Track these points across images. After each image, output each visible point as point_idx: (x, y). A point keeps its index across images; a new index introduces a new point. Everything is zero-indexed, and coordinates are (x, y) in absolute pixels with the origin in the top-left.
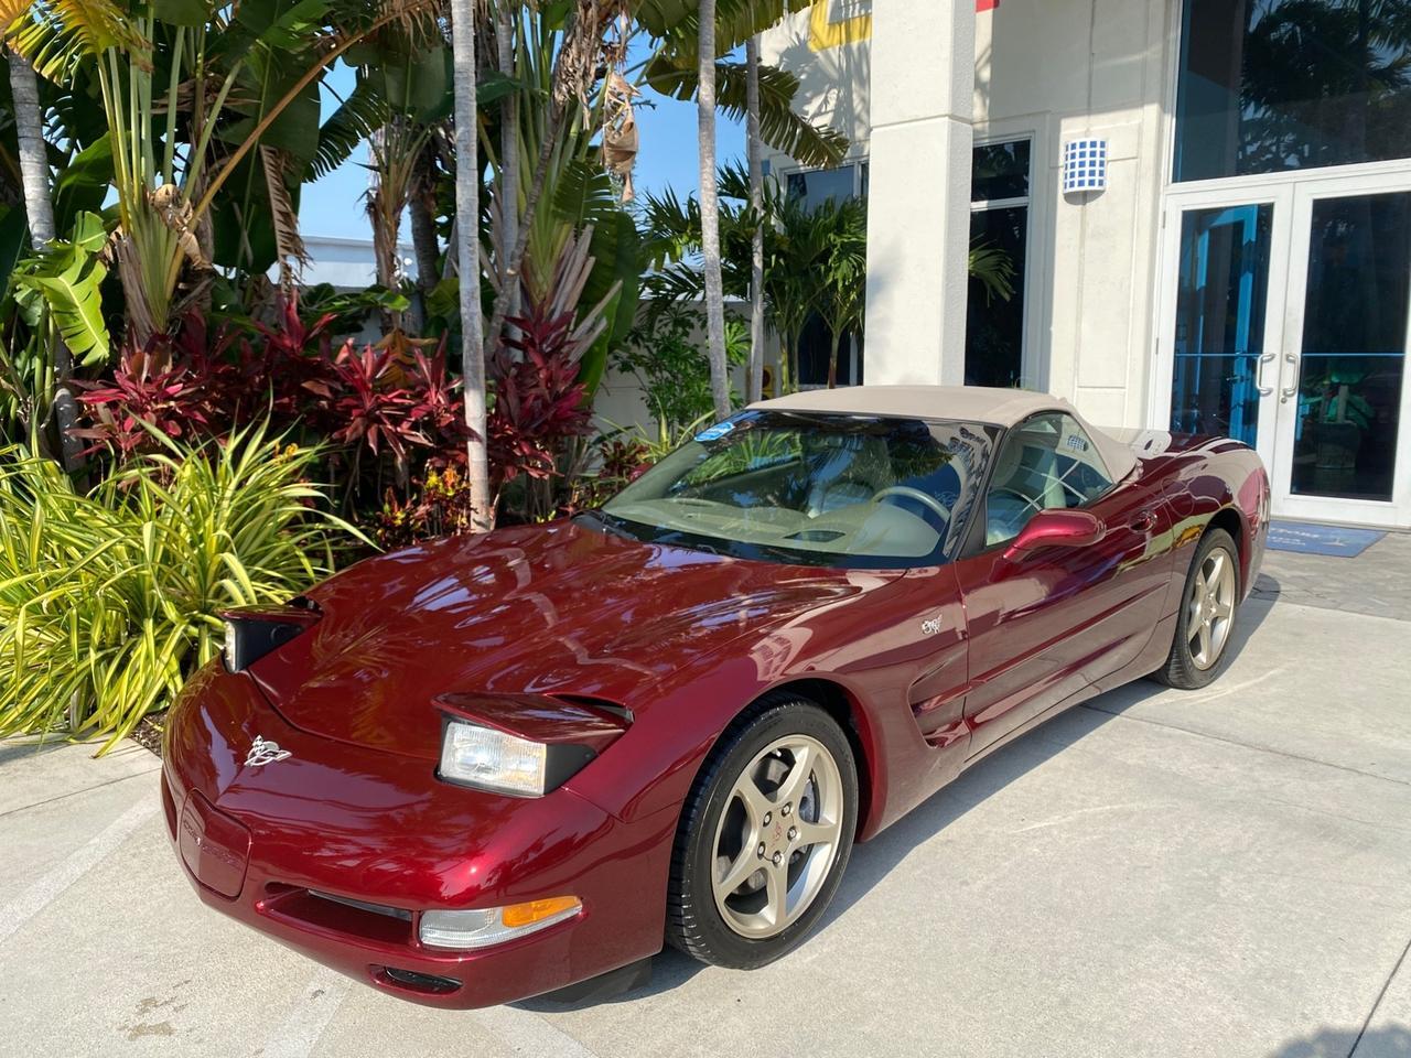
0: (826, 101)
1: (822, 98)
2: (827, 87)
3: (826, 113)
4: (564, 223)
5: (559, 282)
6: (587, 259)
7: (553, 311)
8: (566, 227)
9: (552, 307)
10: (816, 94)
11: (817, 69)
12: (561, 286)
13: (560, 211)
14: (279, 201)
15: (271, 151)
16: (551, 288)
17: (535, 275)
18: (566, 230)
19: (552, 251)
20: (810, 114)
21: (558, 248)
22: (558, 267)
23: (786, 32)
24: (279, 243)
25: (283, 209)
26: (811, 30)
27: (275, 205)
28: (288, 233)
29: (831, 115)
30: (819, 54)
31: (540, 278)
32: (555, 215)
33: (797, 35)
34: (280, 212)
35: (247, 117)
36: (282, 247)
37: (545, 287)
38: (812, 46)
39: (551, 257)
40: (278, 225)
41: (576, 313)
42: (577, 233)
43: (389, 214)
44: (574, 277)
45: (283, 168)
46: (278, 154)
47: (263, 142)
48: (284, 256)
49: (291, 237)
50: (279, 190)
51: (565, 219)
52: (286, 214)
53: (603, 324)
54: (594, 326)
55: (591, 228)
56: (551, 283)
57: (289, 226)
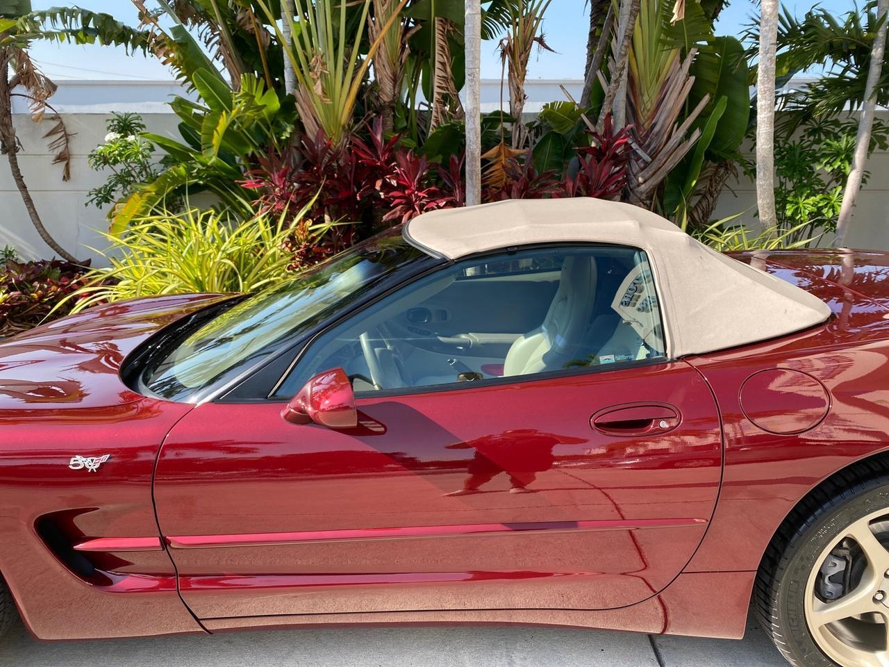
4: (671, 49)
5: (662, 100)
6: (687, 79)
7: (655, 125)
8: (673, 51)
9: (654, 121)
12: (664, 102)
13: (668, 39)
14: (442, 55)
15: (442, 21)
16: (654, 106)
17: (642, 95)
18: (674, 54)
19: (659, 75)
21: (664, 72)
22: (663, 87)
24: (436, 84)
25: (441, 59)
27: (438, 58)
28: (443, 77)
31: (646, 98)
32: (664, 43)
34: (440, 62)
36: (438, 87)
37: (649, 106)
39: (657, 81)
40: (437, 72)
41: (676, 126)
42: (683, 57)
43: (516, 55)
44: (675, 95)
45: (448, 31)
46: (444, 21)
47: (435, 15)
48: (438, 93)
49: (445, 79)
50: (442, 47)
51: (672, 45)
52: (443, 64)
53: (696, 134)
54: (688, 135)
55: (694, 51)
56: (655, 101)
57: (445, 71)
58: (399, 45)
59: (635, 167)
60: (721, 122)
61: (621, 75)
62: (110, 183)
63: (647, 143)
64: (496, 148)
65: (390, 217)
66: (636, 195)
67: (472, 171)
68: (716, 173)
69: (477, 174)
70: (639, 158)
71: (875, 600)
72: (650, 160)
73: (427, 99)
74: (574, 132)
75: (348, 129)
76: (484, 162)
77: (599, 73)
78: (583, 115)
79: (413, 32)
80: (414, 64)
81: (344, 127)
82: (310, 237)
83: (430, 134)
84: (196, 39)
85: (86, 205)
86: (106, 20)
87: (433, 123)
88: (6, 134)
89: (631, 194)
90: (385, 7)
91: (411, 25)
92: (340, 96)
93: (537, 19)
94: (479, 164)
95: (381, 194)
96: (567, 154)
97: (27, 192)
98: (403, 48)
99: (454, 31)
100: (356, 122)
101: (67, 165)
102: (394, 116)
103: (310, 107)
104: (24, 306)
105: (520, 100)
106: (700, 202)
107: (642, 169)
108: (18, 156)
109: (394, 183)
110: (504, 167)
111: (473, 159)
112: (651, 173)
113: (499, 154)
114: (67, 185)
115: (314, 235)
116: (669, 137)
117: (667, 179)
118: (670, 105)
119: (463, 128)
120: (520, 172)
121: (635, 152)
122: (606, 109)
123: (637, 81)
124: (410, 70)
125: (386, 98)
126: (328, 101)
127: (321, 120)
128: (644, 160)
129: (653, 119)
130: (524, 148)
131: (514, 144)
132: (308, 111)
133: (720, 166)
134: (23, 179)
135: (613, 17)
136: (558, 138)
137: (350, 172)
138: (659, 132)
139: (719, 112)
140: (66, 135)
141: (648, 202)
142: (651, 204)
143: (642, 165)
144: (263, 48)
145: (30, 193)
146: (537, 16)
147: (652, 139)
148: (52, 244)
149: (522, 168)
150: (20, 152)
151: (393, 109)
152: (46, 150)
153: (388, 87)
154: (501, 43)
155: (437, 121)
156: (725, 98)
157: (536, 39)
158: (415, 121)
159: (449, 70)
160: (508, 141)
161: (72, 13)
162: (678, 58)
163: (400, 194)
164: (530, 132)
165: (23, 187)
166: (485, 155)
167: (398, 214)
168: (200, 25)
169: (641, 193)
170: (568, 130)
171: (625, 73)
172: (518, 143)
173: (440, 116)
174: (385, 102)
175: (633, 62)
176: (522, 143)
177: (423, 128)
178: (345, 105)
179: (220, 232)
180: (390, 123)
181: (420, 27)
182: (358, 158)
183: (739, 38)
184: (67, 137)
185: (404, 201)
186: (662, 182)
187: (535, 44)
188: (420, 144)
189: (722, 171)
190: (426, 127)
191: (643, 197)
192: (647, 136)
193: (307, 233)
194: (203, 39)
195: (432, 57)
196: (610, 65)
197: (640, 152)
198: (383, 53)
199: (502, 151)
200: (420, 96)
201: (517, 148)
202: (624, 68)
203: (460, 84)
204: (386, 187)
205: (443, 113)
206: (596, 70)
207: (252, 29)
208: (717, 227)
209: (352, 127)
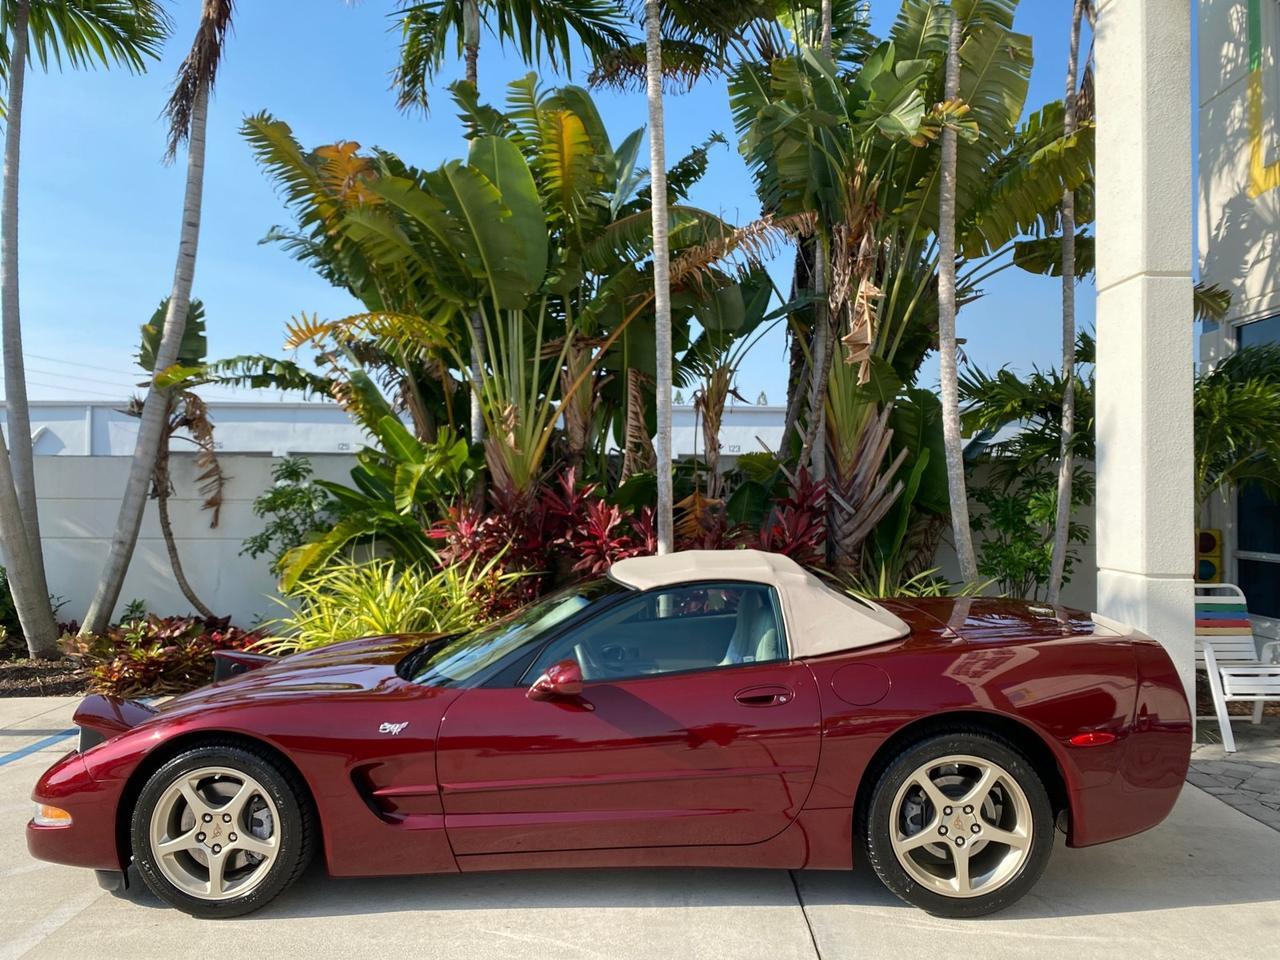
0: (1263, 248)
1: (1259, 245)
2: (1264, 233)
3: (1264, 259)
4: (867, 403)
5: (863, 450)
7: (856, 476)
8: (870, 405)
9: (855, 472)
10: (1255, 242)
11: (1256, 216)
12: (864, 454)
13: (864, 393)
14: (634, 405)
15: (635, 372)
16: (855, 457)
17: (841, 446)
18: (871, 407)
19: (857, 427)
20: (1250, 263)
21: (863, 424)
22: (862, 440)
23: (1229, 184)
24: (628, 433)
25: (634, 409)
26: (1250, 177)
27: (630, 407)
28: (636, 426)
29: (1268, 260)
30: (1257, 201)
31: (845, 449)
32: (861, 397)
33: (1238, 185)
34: (633, 412)
35: (615, 352)
36: (631, 436)
37: (849, 457)
38: (1251, 193)
39: (856, 433)
40: (630, 421)
41: (878, 478)
42: (880, 410)
43: (711, 407)
44: (875, 447)
45: (642, 382)
46: (638, 373)
47: (629, 366)
48: (631, 442)
49: (638, 428)
50: (635, 397)
51: (869, 399)
52: (636, 413)
53: (900, 486)
54: (890, 488)
55: (890, 405)
56: (855, 453)
57: (638, 421)
58: (591, 394)
59: (839, 519)
60: (925, 475)
61: (816, 428)
62: (267, 531)
63: (849, 494)
64: (690, 498)
65: (580, 567)
66: (841, 548)
67: (664, 522)
68: (931, 525)
69: (669, 526)
70: (842, 509)
71: (940, 833)
72: (853, 511)
73: (618, 445)
74: (773, 481)
75: (536, 477)
76: (676, 512)
77: (796, 423)
78: (781, 466)
79: (605, 381)
80: (604, 412)
81: (532, 475)
82: (498, 587)
83: (622, 483)
84: (375, 382)
85: (240, 554)
86: (290, 366)
87: (625, 471)
88: (161, 478)
89: (837, 547)
90: (578, 359)
91: (603, 373)
92: (530, 444)
93: (731, 371)
94: (671, 515)
95: (572, 543)
96: (766, 504)
97: (172, 540)
98: (595, 397)
99: (648, 382)
100: (545, 470)
101: (217, 512)
102: (584, 464)
103: (500, 457)
104: (178, 663)
105: (715, 450)
106: (916, 556)
107: (847, 521)
108: (168, 502)
109: (585, 533)
110: (696, 518)
111: (665, 510)
112: (856, 525)
113: (693, 503)
114: (212, 533)
115: (504, 584)
116: (873, 487)
117: (877, 531)
118: (871, 456)
119: (656, 478)
120: (713, 523)
121: (839, 504)
122: (803, 461)
123: (835, 432)
124: (601, 416)
125: (575, 447)
126: (519, 452)
127: (510, 468)
128: (847, 512)
129: (854, 469)
130: (721, 497)
131: (710, 492)
132: (497, 460)
133: (935, 518)
134: (171, 526)
135: (808, 369)
136: (756, 487)
137: (540, 522)
138: (861, 483)
139: (922, 464)
140: (221, 479)
141: (856, 556)
142: (860, 557)
143: (846, 517)
144: (450, 394)
145: (175, 541)
146: (732, 368)
147: (854, 490)
148: (192, 599)
149: (714, 518)
150: (171, 497)
151: (583, 457)
152: (195, 494)
153: (578, 435)
154: (695, 394)
155: (629, 470)
156: (927, 450)
157: (730, 391)
158: (605, 467)
159: (642, 419)
160: (703, 489)
161: (256, 361)
162: (876, 411)
163: (590, 544)
164: (725, 481)
165: (168, 535)
166: (678, 505)
167: (588, 564)
168: (378, 368)
169: (848, 546)
170: (768, 480)
171: (822, 425)
172: (714, 492)
173: (632, 464)
174: (574, 450)
175: (830, 412)
176: (718, 492)
177: (613, 473)
178: (535, 454)
179: (411, 582)
180: (580, 471)
181: (612, 377)
182: (550, 508)
183: (934, 391)
184: (221, 481)
185: (594, 551)
186: (870, 535)
187: (729, 396)
188: (610, 491)
189: (937, 523)
190: (616, 473)
191: (850, 550)
192: (849, 487)
193: (496, 583)
194: (381, 382)
195: (624, 404)
196: (807, 416)
197: (842, 502)
198: (574, 403)
199: (697, 500)
200: (611, 443)
201: (713, 497)
202: (819, 421)
203: (652, 433)
204: (577, 537)
205: (635, 460)
206: (794, 420)
207: (440, 376)
208: (916, 581)
209: (541, 475)
